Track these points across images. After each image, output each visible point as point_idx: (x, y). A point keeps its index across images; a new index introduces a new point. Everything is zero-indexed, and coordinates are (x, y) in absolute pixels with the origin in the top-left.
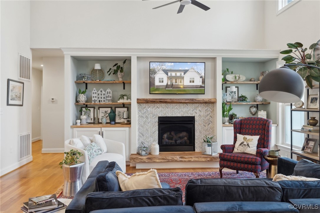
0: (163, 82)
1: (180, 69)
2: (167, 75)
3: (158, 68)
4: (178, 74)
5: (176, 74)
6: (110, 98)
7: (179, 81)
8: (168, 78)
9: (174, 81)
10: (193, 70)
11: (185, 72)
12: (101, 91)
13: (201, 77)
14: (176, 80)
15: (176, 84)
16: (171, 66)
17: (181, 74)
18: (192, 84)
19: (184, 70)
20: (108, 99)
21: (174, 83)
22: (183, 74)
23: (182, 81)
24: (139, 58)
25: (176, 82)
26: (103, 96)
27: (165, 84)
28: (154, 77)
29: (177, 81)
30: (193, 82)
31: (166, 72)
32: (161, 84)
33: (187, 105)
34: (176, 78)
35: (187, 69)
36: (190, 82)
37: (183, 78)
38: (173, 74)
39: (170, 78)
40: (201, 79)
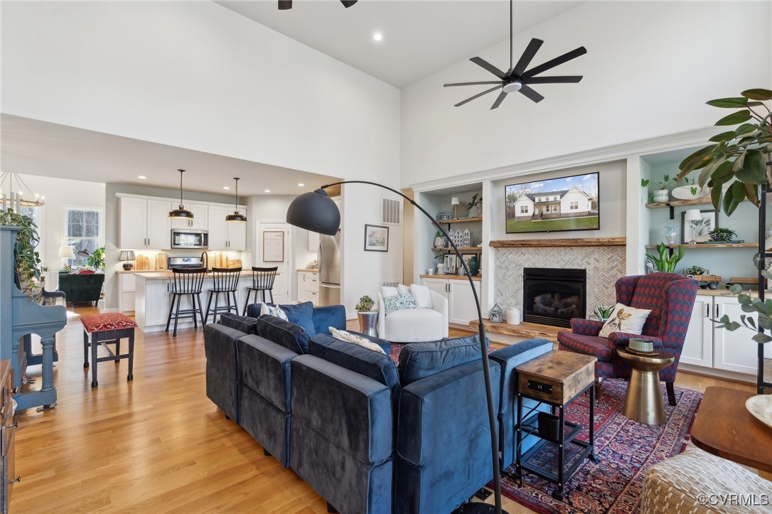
0: (526, 211)
1: (554, 190)
2: (534, 201)
3: (518, 192)
4: (551, 198)
5: (547, 199)
6: (468, 242)
7: (553, 209)
8: (535, 205)
9: (544, 209)
10: (575, 190)
11: (563, 194)
12: (458, 233)
13: (590, 200)
14: (548, 207)
15: (548, 213)
16: (539, 187)
17: (556, 198)
18: (574, 211)
19: (560, 192)
20: (466, 242)
21: (545, 213)
22: (558, 197)
23: (558, 208)
24: (495, 183)
25: (548, 210)
26: (460, 239)
27: (530, 213)
28: (514, 206)
29: (550, 209)
30: (576, 207)
31: (531, 197)
32: (525, 214)
33: (572, 250)
34: (547, 204)
35: (565, 189)
36: (572, 208)
37: (559, 203)
38: (543, 199)
39: (537, 205)
40: (590, 203)
